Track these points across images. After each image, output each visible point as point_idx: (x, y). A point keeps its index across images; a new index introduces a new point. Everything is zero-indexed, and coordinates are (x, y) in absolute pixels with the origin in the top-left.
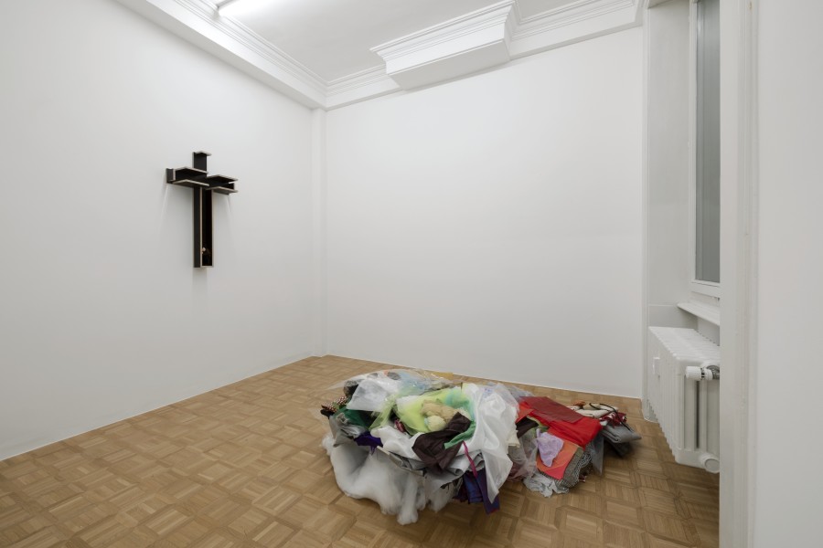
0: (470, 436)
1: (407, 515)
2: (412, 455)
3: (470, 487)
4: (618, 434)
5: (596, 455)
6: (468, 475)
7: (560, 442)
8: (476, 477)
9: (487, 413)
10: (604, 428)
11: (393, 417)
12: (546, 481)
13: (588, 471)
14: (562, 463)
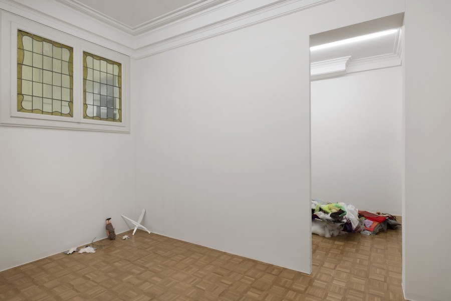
0: (345, 215)
1: (328, 235)
2: (330, 218)
3: (347, 226)
4: (393, 222)
5: (384, 227)
6: (347, 223)
7: (372, 222)
8: (349, 224)
9: (350, 209)
10: (387, 220)
11: (321, 210)
12: (368, 232)
13: (381, 231)
14: (373, 227)
